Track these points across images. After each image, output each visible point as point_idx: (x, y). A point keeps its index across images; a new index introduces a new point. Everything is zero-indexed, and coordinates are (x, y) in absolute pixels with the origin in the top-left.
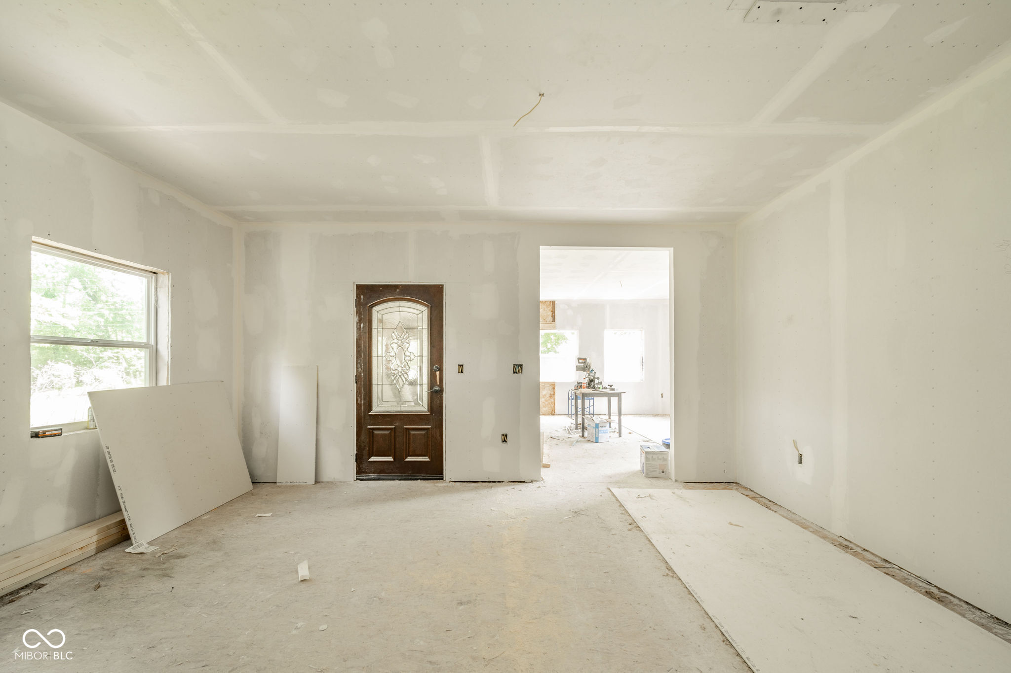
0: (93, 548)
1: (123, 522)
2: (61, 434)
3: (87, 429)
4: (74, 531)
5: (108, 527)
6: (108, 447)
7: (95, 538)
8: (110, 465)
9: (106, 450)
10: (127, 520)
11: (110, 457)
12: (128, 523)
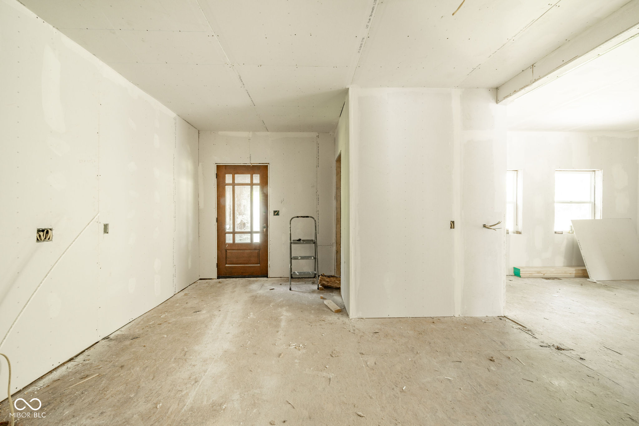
0: (573, 275)
1: (585, 270)
2: (562, 233)
3: (569, 233)
4: (567, 267)
5: (579, 270)
6: (579, 240)
7: (574, 272)
8: (580, 247)
9: (578, 241)
10: (587, 269)
11: (580, 244)
12: (588, 271)
